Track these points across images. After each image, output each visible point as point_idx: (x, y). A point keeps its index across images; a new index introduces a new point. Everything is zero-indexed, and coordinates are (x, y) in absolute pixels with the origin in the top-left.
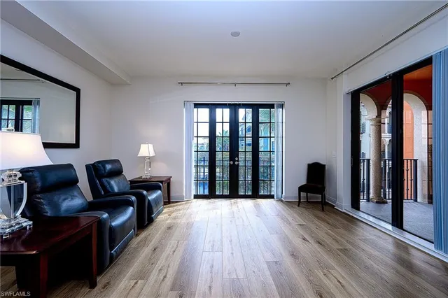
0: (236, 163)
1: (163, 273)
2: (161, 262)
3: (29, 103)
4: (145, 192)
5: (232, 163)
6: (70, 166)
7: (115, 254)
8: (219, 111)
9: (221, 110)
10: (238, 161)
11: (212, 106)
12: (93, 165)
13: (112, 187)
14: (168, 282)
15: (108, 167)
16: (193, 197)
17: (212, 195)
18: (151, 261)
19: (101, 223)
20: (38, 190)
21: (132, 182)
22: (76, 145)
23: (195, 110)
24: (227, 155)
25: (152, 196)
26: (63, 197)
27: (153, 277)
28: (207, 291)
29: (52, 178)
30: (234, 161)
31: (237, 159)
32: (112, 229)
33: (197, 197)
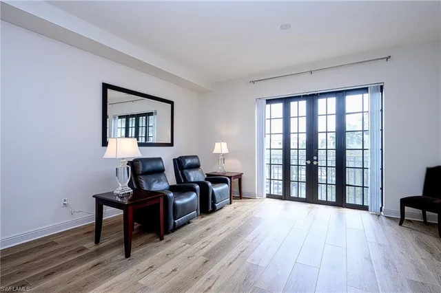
0: (315, 163)
1: (205, 244)
2: (208, 238)
3: (151, 114)
4: (210, 184)
5: (309, 162)
6: (160, 159)
7: (177, 223)
8: (293, 104)
9: (296, 103)
10: (317, 160)
11: (286, 101)
12: (177, 159)
13: (189, 177)
14: (205, 250)
15: (188, 161)
16: (265, 196)
17: (286, 196)
18: (201, 236)
19: (166, 198)
20: (140, 173)
21: (208, 175)
22: (171, 145)
23: (268, 106)
24: (303, 153)
25: (217, 189)
26: (153, 179)
27: (197, 245)
28: (227, 265)
29: (149, 167)
30: (312, 161)
31: (315, 158)
32: (175, 205)
33: (270, 196)
